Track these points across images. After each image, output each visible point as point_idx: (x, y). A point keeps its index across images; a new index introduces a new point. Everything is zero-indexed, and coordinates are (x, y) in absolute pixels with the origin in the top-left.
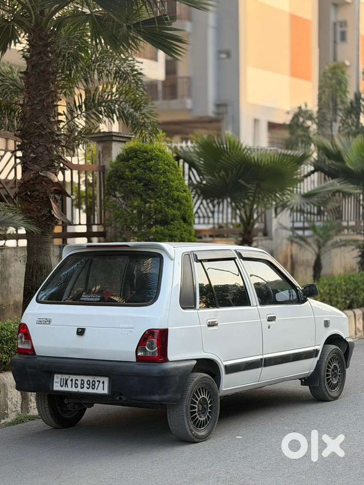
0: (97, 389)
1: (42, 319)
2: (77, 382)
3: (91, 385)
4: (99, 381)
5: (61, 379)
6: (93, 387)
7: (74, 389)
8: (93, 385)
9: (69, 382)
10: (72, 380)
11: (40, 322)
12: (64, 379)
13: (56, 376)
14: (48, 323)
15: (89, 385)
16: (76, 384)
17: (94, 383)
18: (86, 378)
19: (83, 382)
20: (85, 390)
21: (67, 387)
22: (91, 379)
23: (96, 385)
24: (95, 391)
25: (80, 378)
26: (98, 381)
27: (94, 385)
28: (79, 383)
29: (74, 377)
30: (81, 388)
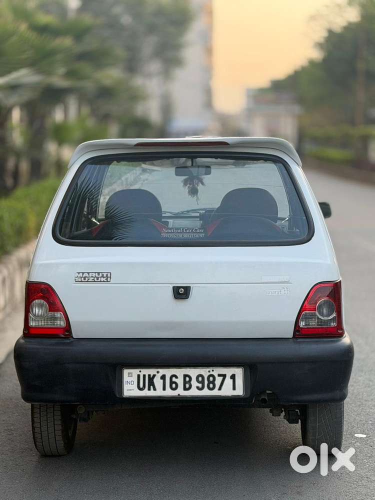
0: (220, 389)
1: (88, 273)
2: (174, 379)
3: (206, 382)
4: (224, 376)
5: (139, 376)
6: (211, 386)
7: (169, 393)
8: (209, 382)
9: (158, 382)
10: (163, 377)
11: (84, 278)
12: (144, 376)
13: (126, 372)
14: (103, 279)
15: (203, 382)
16: (172, 382)
17: (211, 379)
18: (193, 372)
19: (187, 379)
20: (194, 392)
21: (155, 389)
22: (205, 372)
23: (216, 382)
24: (215, 393)
25: (180, 372)
26: (219, 375)
27: (213, 382)
28: (180, 381)
29: (168, 372)
30: (185, 389)
